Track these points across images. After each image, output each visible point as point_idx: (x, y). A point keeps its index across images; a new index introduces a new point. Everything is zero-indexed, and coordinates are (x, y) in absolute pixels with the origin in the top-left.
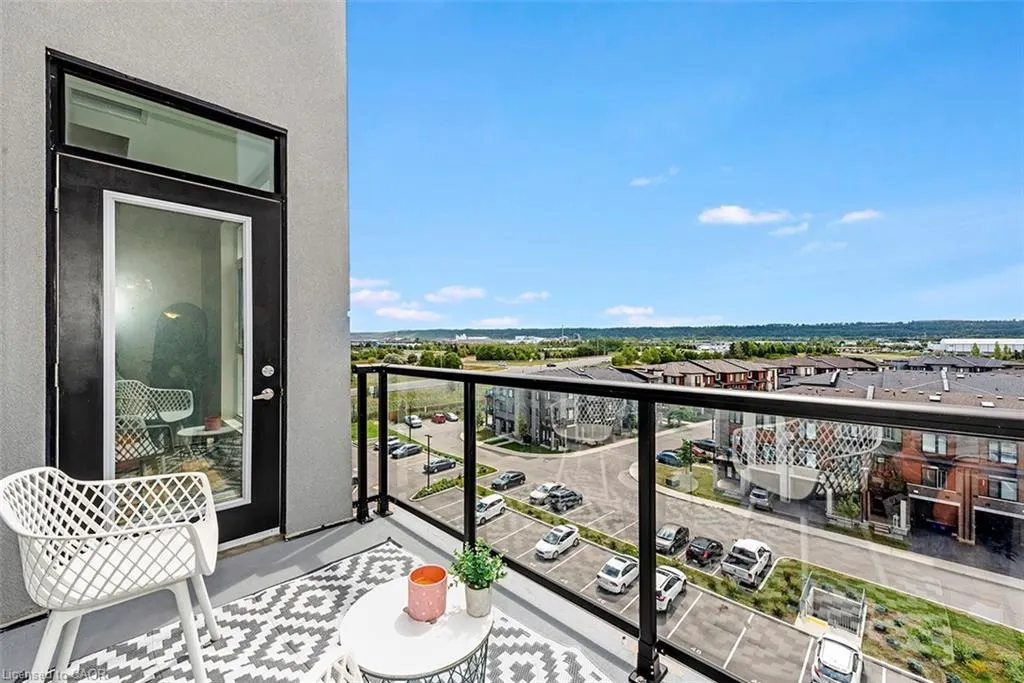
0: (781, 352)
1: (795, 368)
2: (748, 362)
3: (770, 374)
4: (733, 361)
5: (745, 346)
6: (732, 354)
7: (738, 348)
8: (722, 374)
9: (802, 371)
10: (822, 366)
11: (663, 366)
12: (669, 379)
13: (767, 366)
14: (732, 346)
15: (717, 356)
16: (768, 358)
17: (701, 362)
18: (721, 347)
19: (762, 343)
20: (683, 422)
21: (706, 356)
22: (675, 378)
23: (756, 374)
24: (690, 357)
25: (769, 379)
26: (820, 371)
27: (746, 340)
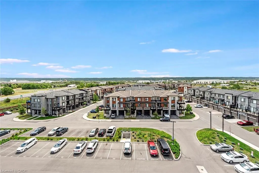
0: (116, 84)
1: (118, 87)
2: (109, 86)
3: (114, 88)
4: (107, 86)
5: (109, 82)
6: (107, 84)
7: (108, 83)
8: (105, 89)
9: (120, 87)
10: (123, 86)
11: (91, 88)
12: (93, 91)
13: (113, 87)
14: (107, 83)
15: (104, 85)
16: (114, 85)
17: (100, 87)
18: (104, 83)
19: (112, 82)
20: (96, 102)
21: (101, 85)
22: (94, 91)
23: (111, 89)
24: (98, 86)
25: (114, 89)
26: (122, 87)
27: (109, 81)
